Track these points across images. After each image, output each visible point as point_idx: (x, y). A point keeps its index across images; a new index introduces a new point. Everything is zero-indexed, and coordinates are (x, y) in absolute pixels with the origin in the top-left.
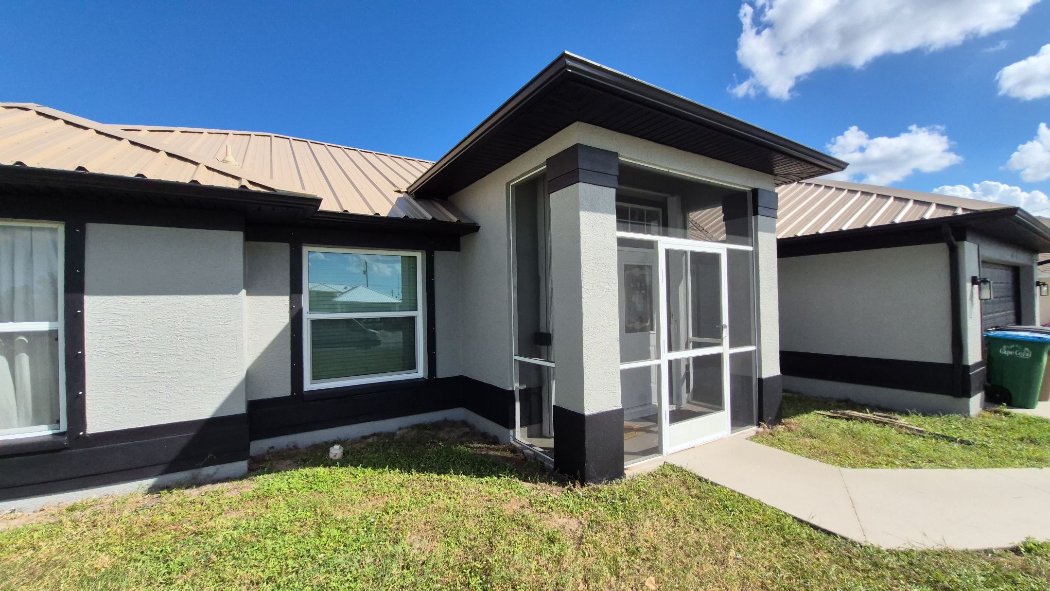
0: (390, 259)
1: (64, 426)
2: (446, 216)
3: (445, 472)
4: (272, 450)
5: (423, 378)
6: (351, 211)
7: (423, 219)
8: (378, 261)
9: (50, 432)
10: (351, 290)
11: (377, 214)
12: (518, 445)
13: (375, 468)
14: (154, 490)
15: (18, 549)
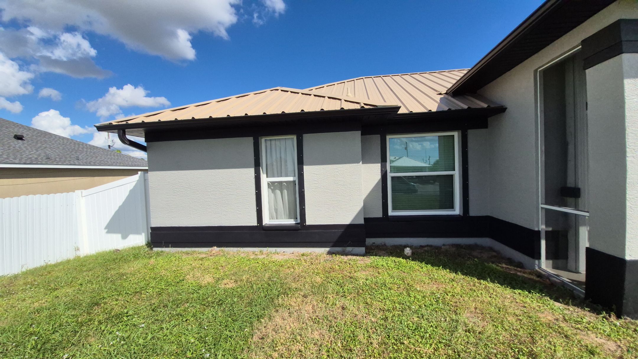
0: (419, 139)
1: (299, 221)
2: (479, 105)
3: (484, 279)
4: (374, 245)
5: (459, 215)
6: (414, 112)
7: (460, 109)
8: (412, 141)
9: (294, 222)
10: (398, 159)
11: (430, 110)
12: (544, 273)
13: (433, 265)
14: (329, 253)
15: (288, 267)
